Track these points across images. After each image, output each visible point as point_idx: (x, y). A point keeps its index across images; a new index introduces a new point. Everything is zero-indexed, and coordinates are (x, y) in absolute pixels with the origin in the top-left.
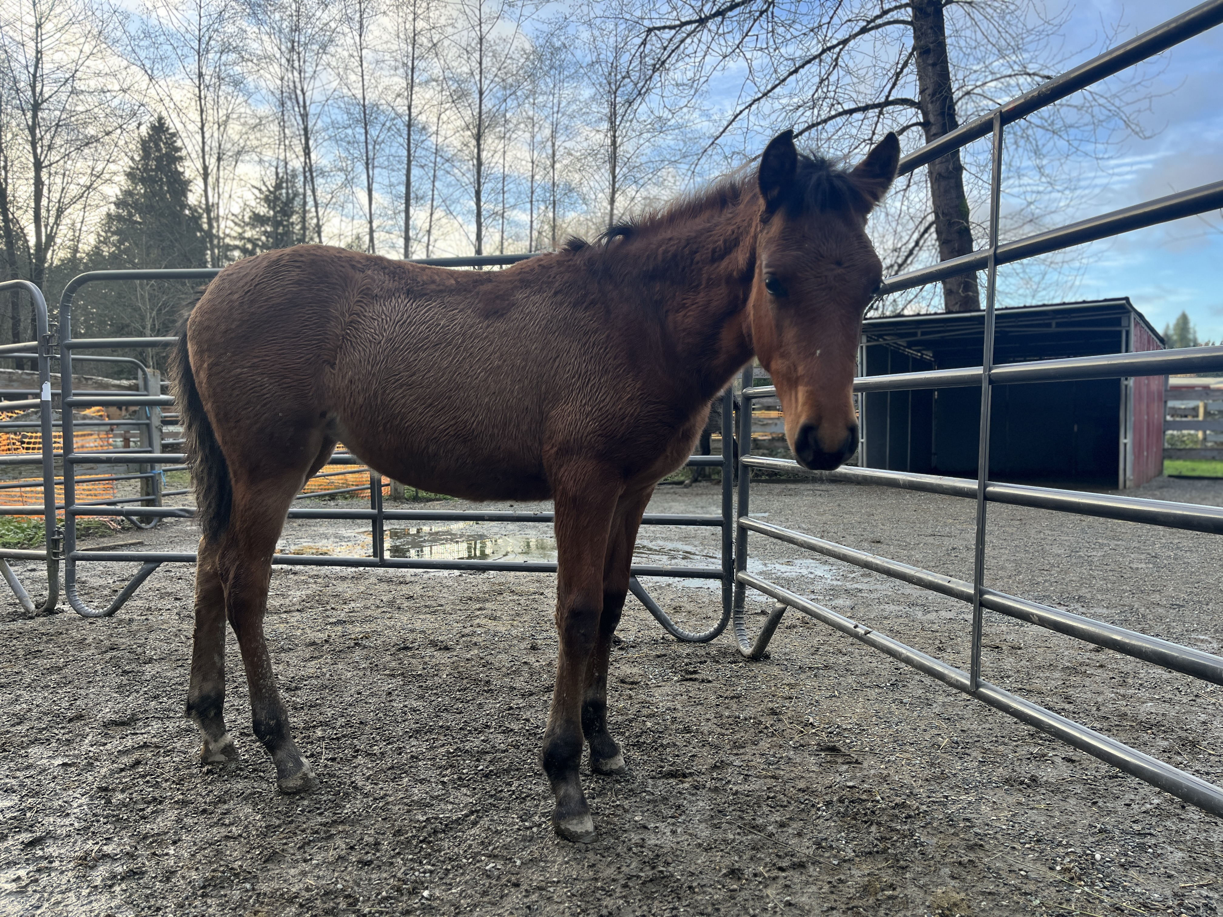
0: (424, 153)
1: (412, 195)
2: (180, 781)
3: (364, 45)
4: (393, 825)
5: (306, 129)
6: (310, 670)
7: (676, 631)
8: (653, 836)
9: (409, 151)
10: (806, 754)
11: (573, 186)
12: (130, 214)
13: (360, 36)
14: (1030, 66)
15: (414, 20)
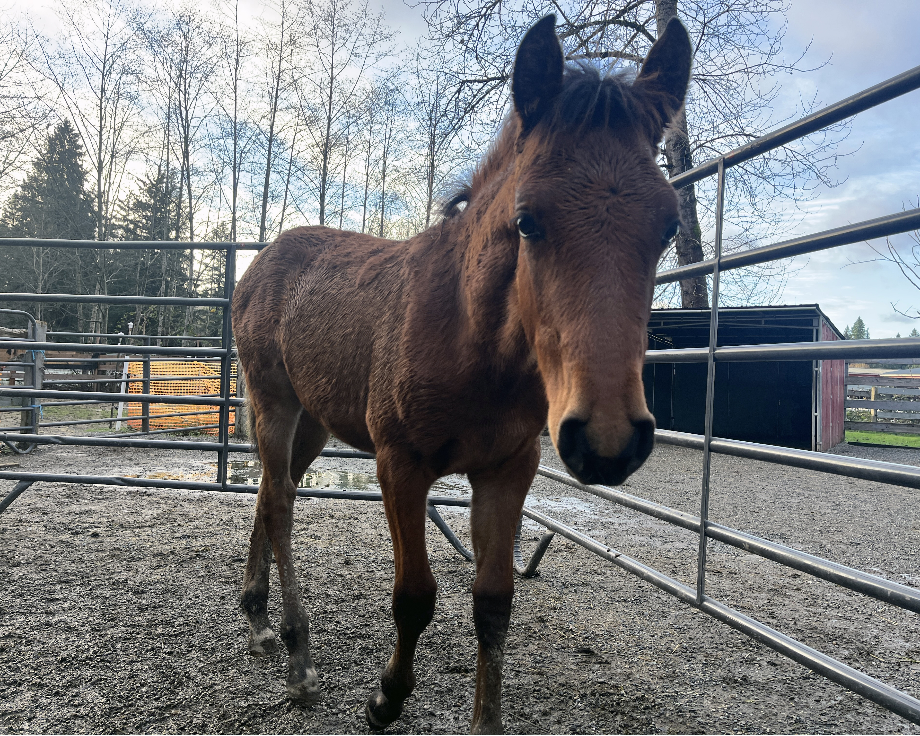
0: (281, 162)
1: (269, 194)
2: (37, 668)
3: (239, 77)
4: (219, 710)
5: (186, 138)
6: (156, 577)
7: (465, 552)
8: (438, 722)
9: (269, 160)
10: (566, 655)
11: (399, 195)
12: (33, 194)
13: (236, 70)
14: (747, 129)
15: (280, 61)
